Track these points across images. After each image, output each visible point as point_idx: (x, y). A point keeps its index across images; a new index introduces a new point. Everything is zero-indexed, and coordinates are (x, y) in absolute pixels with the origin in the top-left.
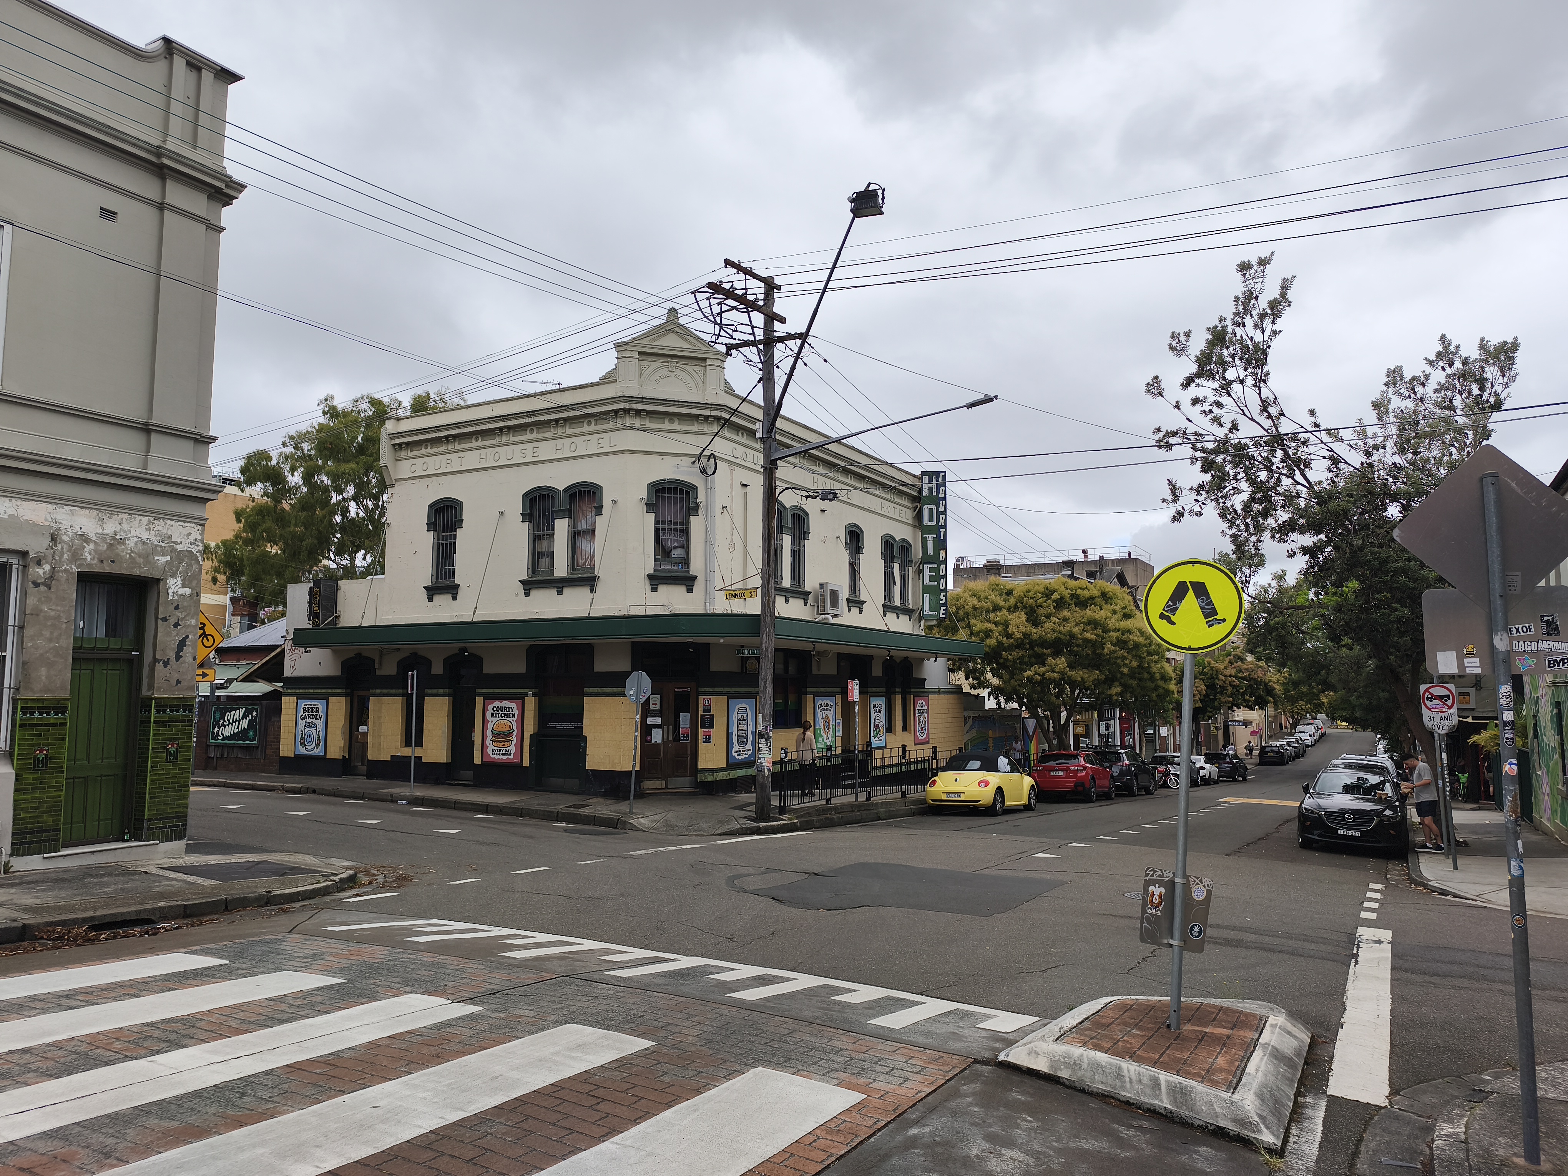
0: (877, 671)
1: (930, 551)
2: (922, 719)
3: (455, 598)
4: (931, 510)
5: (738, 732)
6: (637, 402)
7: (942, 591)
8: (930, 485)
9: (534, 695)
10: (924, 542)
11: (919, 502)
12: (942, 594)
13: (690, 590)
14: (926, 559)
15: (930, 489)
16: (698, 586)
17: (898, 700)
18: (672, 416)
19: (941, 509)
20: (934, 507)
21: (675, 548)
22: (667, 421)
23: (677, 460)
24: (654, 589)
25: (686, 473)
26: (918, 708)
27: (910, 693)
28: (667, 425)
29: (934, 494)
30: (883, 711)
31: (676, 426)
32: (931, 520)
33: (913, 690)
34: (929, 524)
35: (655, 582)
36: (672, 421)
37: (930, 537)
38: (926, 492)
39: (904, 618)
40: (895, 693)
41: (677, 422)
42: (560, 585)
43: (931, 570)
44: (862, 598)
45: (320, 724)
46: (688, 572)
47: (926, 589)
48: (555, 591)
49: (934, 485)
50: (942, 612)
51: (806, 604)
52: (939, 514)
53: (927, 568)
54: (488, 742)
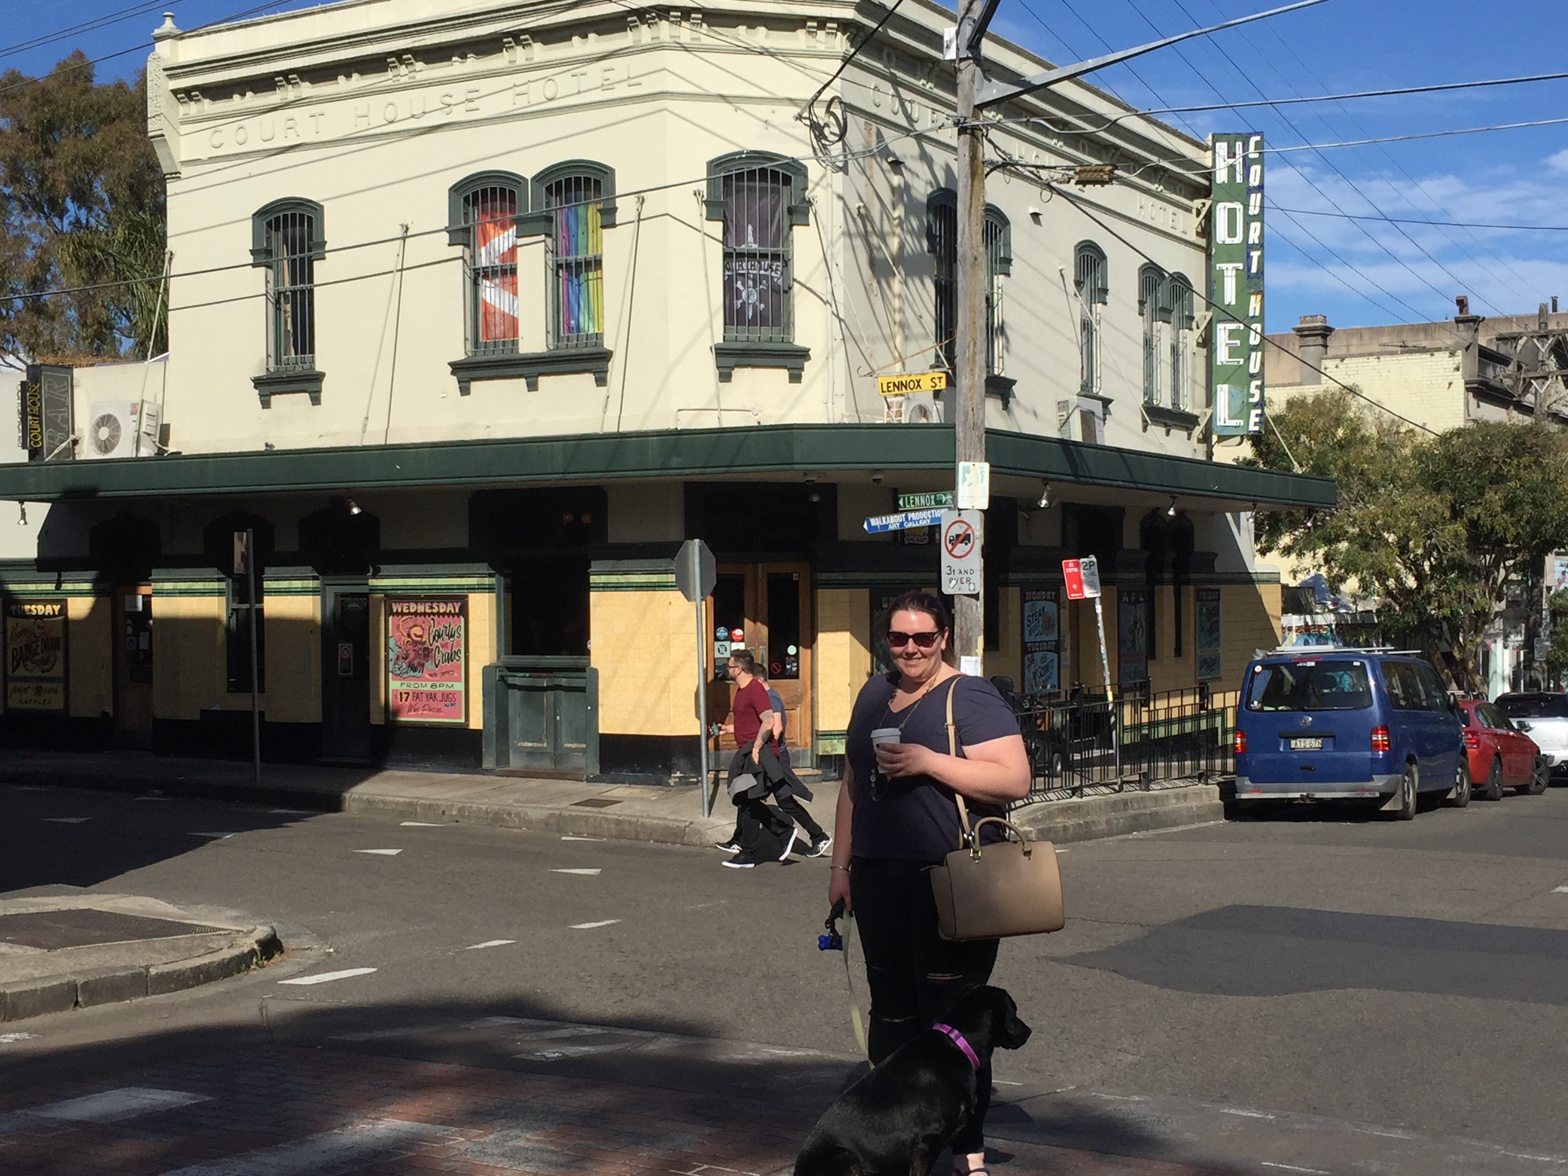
0: (1131, 538)
1: (1230, 296)
3: (316, 400)
4: (1232, 213)
7: (1253, 376)
8: (1231, 161)
10: (1218, 277)
11: (1208, 195)
12: (1255, 383)
13: (797, 377)
14: (1221, 312)
15: (1232, 169)
16: (811, 370)
17: (1166, 595)
18: (750, 23)
19: (1254, 211)
20: (1238, 206)
22: (742, 30)
23: (765, 111)
24: (726, 376)
25: (783, 138)
27: (1188, 582)
28: (743, 38)
29: (1239, 179)
31: (763, 41)
32: (1232, 233)
33: (1193, 576)
34: (1229, 241)
36: (752, 30)
37: (1230, 268)
38: (1221, 177)
39: (1179, 432)
40: (1162, 582)
42: (532, 370)
43: (1232, 334)
44: (1105, 394)
46: (790, 341)
47: (1221, 374)
48: (522, 383)
49: (1238, 162)
50: (1253, 419)
51: (1004, 406)
52: (1248, 219)
53: (1223, 329)
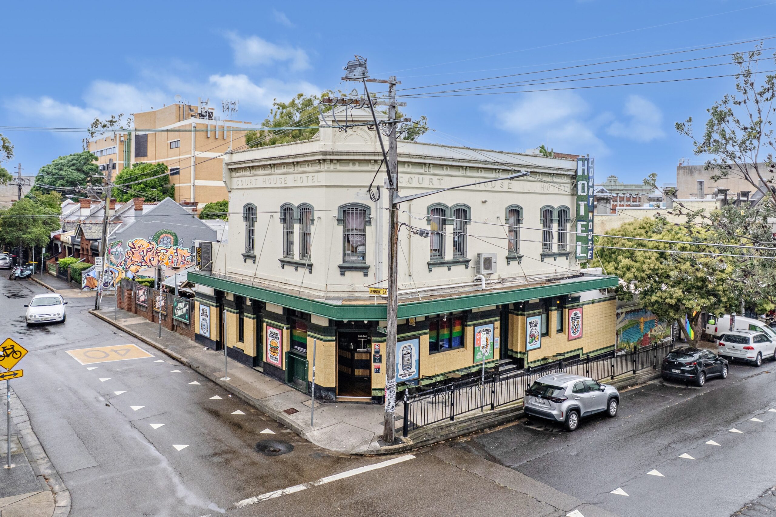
1: (582, 213)
2: (576, 323)
3: (254, 263)
4: (583, 184)
5: (403, 362)
6: (330, 155)
7: (590, 240)
8: (583, 168)
9: (287, 328)
10: (578, 206)
11: (575, 179)
13: (366, 275)
14: (579, 218)
15: (583, 170)
16: (371, 272)
17: (554, 314)
18: (354, 161)
19: (590, 184)
20: (585, 183)
21: (360, 245)
22: (351, 164)
23: (357, 190)
24: (343, 275)
25: (363, 199)
26: (572, 316)
27: (565, 308)
28: (351, 167)
29: (586, 174)
30: (539, 325)
31: (357, 167)
32: (583, 192)
33: (569, 305)
34: (582, 194)
35: (343, 270)
36: (354, 164)
37: (582, 203)
38: (580, 173)
39: (562, 260)
40: (551, 310)
41: (357, 164)
42: (296, 266)
43: (583, 226)
44: (521, 253)
45: (208, 319)
46: (365, 263)
47: (578, 239)
48: (294, 268)
49: (586, 168)
50: (589, 254)
51: (467, 268)
52: (589, 187)
53: (579, 224)
54: (268, 351)
